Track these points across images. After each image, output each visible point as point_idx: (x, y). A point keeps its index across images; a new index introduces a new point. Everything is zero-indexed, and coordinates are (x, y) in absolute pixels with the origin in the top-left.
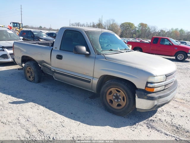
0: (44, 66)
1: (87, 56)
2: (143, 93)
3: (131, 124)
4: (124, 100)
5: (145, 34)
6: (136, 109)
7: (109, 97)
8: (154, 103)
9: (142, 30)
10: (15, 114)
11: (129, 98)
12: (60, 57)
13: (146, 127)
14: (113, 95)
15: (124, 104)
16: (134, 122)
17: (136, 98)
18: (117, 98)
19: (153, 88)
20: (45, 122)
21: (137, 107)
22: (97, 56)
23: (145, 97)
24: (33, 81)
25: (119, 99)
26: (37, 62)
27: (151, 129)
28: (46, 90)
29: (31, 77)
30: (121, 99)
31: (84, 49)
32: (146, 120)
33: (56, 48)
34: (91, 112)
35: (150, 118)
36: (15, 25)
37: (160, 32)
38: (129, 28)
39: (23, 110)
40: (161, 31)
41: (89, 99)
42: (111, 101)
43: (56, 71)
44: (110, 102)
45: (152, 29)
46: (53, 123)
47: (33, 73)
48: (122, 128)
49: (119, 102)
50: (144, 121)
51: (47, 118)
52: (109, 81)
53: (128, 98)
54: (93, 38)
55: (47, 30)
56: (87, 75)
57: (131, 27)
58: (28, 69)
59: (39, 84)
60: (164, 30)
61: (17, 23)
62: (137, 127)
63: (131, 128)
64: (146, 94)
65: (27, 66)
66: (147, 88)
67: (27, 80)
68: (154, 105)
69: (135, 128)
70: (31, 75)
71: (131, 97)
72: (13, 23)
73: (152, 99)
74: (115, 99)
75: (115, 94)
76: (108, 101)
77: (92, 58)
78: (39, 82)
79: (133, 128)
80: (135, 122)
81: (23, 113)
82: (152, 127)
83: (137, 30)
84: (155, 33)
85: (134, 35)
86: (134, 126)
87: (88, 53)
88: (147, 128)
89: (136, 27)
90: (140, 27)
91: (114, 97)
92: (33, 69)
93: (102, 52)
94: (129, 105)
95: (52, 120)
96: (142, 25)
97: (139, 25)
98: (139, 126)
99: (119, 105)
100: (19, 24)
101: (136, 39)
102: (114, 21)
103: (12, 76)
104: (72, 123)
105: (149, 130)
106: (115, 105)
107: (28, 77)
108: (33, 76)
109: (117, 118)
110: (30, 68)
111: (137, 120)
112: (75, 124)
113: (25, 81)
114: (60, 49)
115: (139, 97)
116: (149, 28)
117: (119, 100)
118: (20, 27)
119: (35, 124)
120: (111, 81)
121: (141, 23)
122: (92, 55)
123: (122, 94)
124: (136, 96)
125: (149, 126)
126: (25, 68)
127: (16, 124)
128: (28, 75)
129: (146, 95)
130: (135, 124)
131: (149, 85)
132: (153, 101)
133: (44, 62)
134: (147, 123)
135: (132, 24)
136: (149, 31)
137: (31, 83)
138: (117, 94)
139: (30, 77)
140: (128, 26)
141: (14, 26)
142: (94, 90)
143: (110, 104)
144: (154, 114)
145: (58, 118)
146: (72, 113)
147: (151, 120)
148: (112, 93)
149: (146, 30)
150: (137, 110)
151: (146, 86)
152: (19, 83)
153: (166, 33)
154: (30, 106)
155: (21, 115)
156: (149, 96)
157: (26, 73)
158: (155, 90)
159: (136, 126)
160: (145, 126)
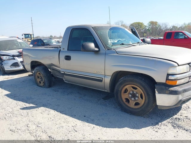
0: (53, 69)
1: (96, 52)
2: (164, 87)
3: (152, 124)
4: (142, 97)
5: (156, 32)
6: (157, 106)
7: (124, 96)
8: (178, 98)
9: (152, 28)
10: (24, 120)
11: (148, 95)
12: (68, 58)
13: (171, 127)
14: (129, 93)
15: (142, 102)
16: (155, 121)
17: (156, 94)
18: (134, 96)
19: (176, 80)
20: (56, 127)
21: (158, 104)
22: (108, 52)
23: (167, 92)
24: (44, 86)
25: (136, 96)
26: (46, 65)
27: (177, 129)
28: (57, 94)
29: (42, 82)
30: (138, 97)
31: (92, 45)
32: (170, 119)
33: (64, 49)
34: (106, 113)
35: (175, 117)
36: (27, 36)
37: (172, 29)
38: (138, 27)
39: (33, 115)
40: (173, 27)
41: (102, 99)
42: (128, 100)
43: (65, 73)
44: (126, 101)
45: (163, 26)
46: (64, 127)
47: (43, 78)
48: (143, 129)
49: (136, 100)
50: (167, 120)
51: (58, 123)
52: (123, 78)
53: (146, 95)
54: (102, 33)
55: (58, 38)
56: (98, 73)
57: (140, 27)
58: (38, 74)
59: (50, 88)
60: (176, 26)
61: (28, 34)
62: (161, 127)
63: (154, 129)
64: (167, 88)
65: (36, 71)
66: (167, 81)
67: (38, 86)
68: (178, 101)
69: (159, 129)
70: (41, 80)
71: (150, 93)
72: (24, 34)
73: (175, 93)
74: (132, 97)
75: (131, 92)
76: (124, 100)
77: (102, 54)
78: (50, 86)
79: (156, 128)
80: (157, 121)
81: (32, 119)
82: (178, 127)
83: (147, 29)
84: (167, 29)
85: (145, 34)
86: (157, 126)
87: (97, 49)
88: (173, 127)
89: (146, 26)
90: (150, 25)
91: (130, 96)
92: (42, 74)
93: (112, 47)
94: (148, 102)
95: (64, 125)
96: (152, 23)
97: (149, 24)
98: (162, 126)
99: (137, 104)
100: (31, 35)
101: (147, 37)
102: (122, 22)
103: (23, 83)
104: (85, 127)
105: (175, 130)
106: (132, 104)
107: (39, 83)
108: (43, 81)
109: (135, 119)
110: (39, 73)
111: (160, 119)
112: (89, 128)
113: (36, 86)
114: (68, 50)
115: (159, 93)
116: (159, 25)
117: (136, 98)
118: (31, 38)
119: (45, 130)
120: (126, 77)
121: (151, 22)
122: (101, 51)
123: (139, 91)
124: (156, 92)
125: (174, 126)
126: (35, 73)
127: (25, 131)
128: (39, 80)
129: (167, 90)
130: (157, 124)
131: (170, 77)
132: (177, 95)
133: (52, 65)
134: (172, 123)
135: (142, 24)
136: (160, 29)
137: (42, 88)
138: (133, 91)
139: (40, 82)
140: (137, 26)
141: (26, 38)
142: (107, 90)
143: (127, 103)
144: (179, 112)
145: (70, 122)
146: (85, 116)
147: (176, 118)
148: (128, 91)
149: (157, 28)
150: (159, 108)
151: (167, 79)
152: (29, 90)
153: (178, 29)
154: (40, 111)
155: (30, 121)
156: (171, 90)
157: (36, 79)
158: (178, 82)
159: (159, 126)
160: (170, 125)
